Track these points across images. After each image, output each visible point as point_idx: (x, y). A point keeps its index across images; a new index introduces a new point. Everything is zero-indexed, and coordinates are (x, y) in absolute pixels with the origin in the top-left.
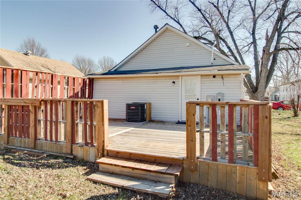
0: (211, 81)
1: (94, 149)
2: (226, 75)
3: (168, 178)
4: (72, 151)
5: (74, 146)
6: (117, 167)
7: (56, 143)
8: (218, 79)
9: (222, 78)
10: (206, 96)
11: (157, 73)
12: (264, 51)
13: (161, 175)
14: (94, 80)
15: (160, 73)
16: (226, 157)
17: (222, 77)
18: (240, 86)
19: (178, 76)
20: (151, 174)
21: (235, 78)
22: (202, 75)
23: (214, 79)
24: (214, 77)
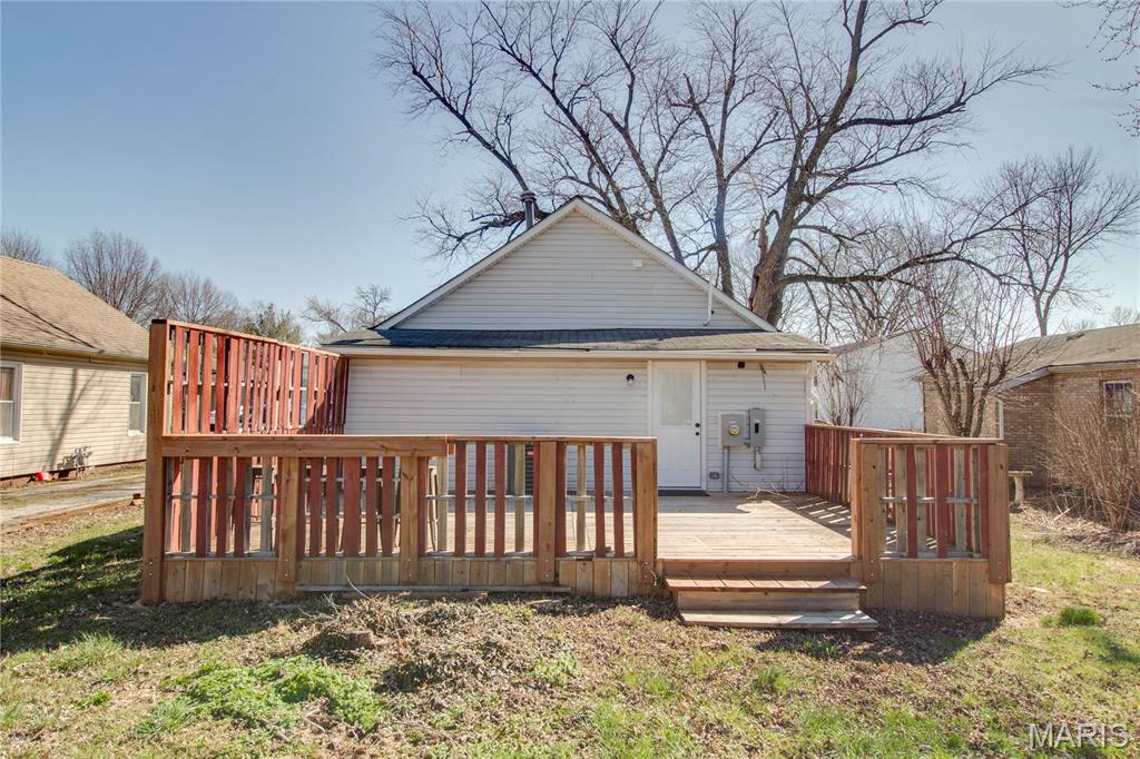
0: (734, 376)
1: (626, 564)
2: (769, 361)
3: (846, 599)
4: (557, 575)
5: (562, 562)
6: (727, 593)
7: (498, 560)
8: (751, 373)
9: (762, 369)
10: (723, 416)
11: (588, 350)
12: (756, 278)
13: (831, 596)
14: (351, 361)
15: (597, 348)
16: (929, 546)
17: (762, 366)
18: (805, 390)
19: (645, 361)
20: (810, 595)
21: (793, 369)
22: (709, 361)
23: (741, 371)
24: (741, 365)
